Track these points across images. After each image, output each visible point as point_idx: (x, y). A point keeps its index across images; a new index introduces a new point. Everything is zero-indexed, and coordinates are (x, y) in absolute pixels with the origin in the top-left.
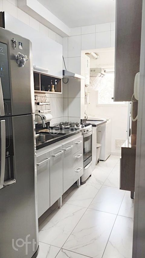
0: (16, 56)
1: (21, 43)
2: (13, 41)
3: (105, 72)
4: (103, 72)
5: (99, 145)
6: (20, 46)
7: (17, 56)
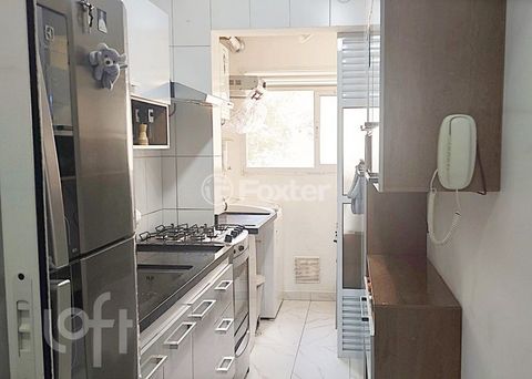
0: (93, 53)
1: (105, 13)
2: (82, 4)
3: (264, 86)
4: (260, 88)
5: (260, 280)
6: (102, 21)
7: (96, 54)
